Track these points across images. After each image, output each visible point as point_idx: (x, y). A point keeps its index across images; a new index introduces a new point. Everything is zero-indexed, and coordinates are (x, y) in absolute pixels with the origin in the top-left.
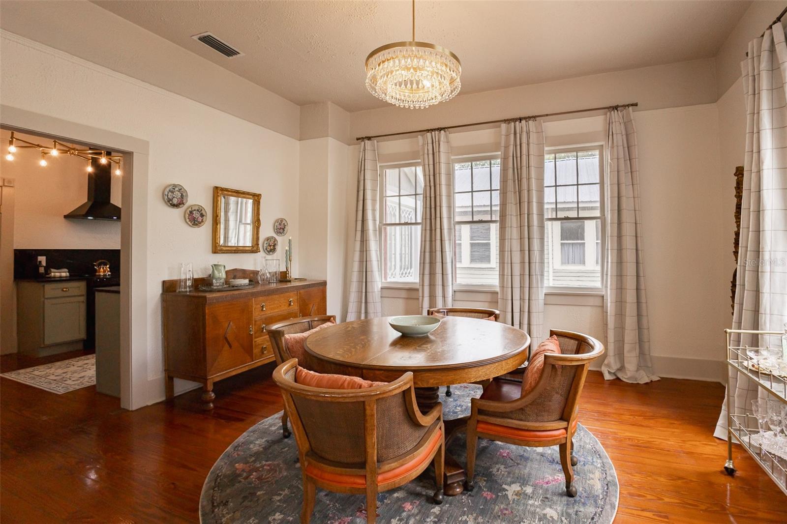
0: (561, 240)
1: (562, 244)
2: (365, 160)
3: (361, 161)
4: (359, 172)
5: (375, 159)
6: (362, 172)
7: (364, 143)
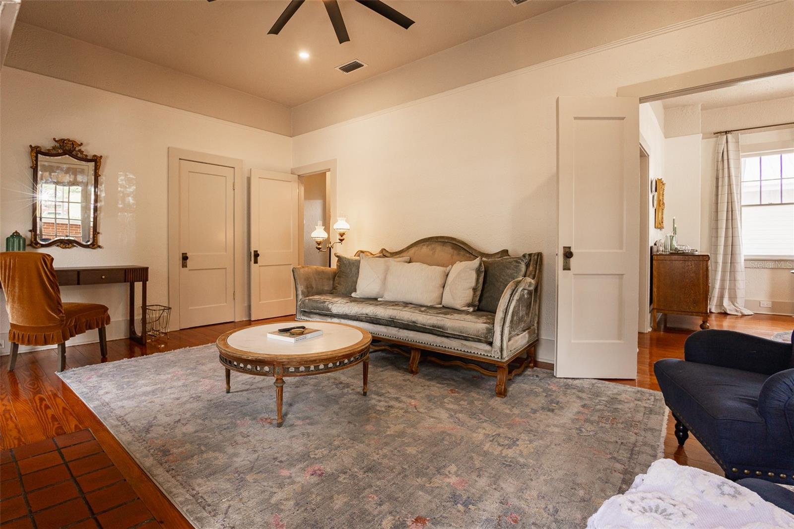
2: (727, 151)
3: (722, 152)
4: (718, 161)
5: (738, 150)
6: (726, 162)
7: (727, 136)
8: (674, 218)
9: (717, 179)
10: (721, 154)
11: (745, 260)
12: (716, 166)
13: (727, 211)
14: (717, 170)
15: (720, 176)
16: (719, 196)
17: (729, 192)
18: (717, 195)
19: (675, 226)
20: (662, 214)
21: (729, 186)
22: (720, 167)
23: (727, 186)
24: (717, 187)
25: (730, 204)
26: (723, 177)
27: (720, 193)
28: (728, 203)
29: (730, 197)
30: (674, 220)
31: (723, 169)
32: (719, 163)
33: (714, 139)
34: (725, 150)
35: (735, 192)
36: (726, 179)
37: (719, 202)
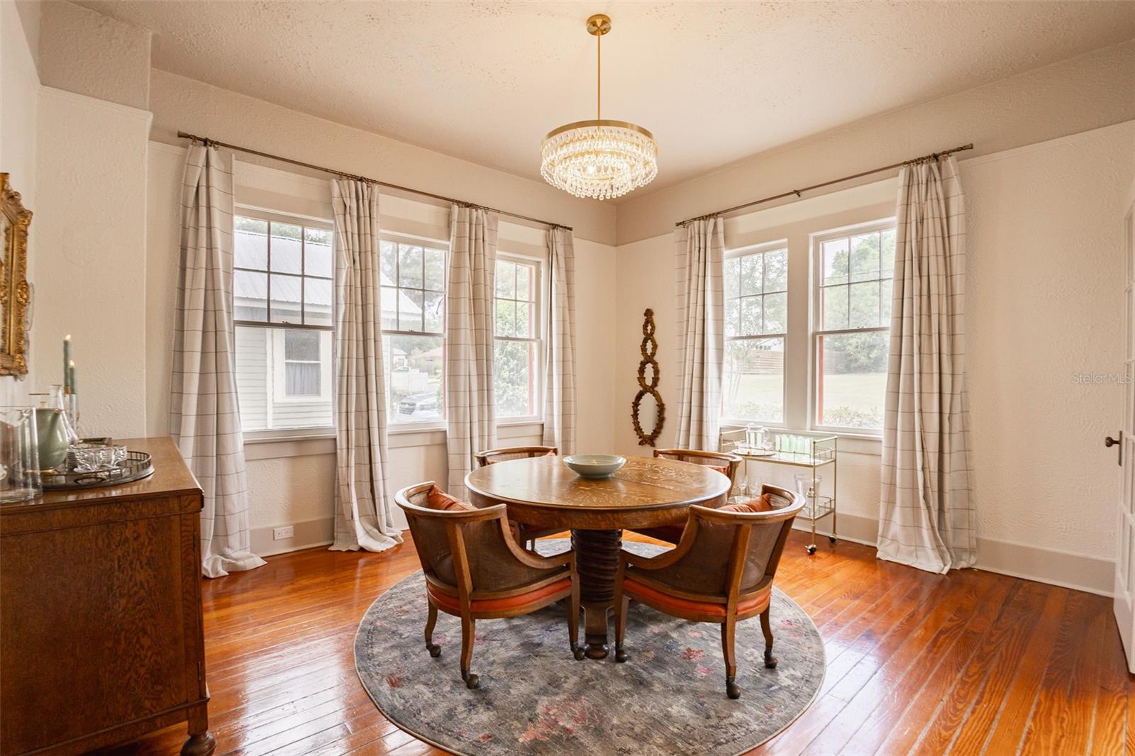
0: (286, 359)
1: (286, 363)
2: (208, 187)
3: (196, 185)
4: (185, 207)
5: (228, 192)
6: (203, 211)
7: (207, 151)
8: (68, 338)
9: (184, 249)
10: (195, 190)
11: (245, 444)
12: (181, 215)
13: (205, 332)
14: (184, 228)
15: (191, 243)
16: (187, 293)
17: (210, 287)
18: (182, 289)
19: (72, 363)
20: (19, 322)
21: (209, 272)
22: (191, 222)
23: (204, 271)
24: (183, 269)
25: (211, 315)
26: (196, 248)
27: (188, 285)
28: (205, 311)
29: (210, 298)
30: (66, 343)
31: (197, 229)
32: (189, 210)
33: (179, 150)
34: (203, 183)
35: (222, 287)
36: (203, 253)
37: (186, 306)
